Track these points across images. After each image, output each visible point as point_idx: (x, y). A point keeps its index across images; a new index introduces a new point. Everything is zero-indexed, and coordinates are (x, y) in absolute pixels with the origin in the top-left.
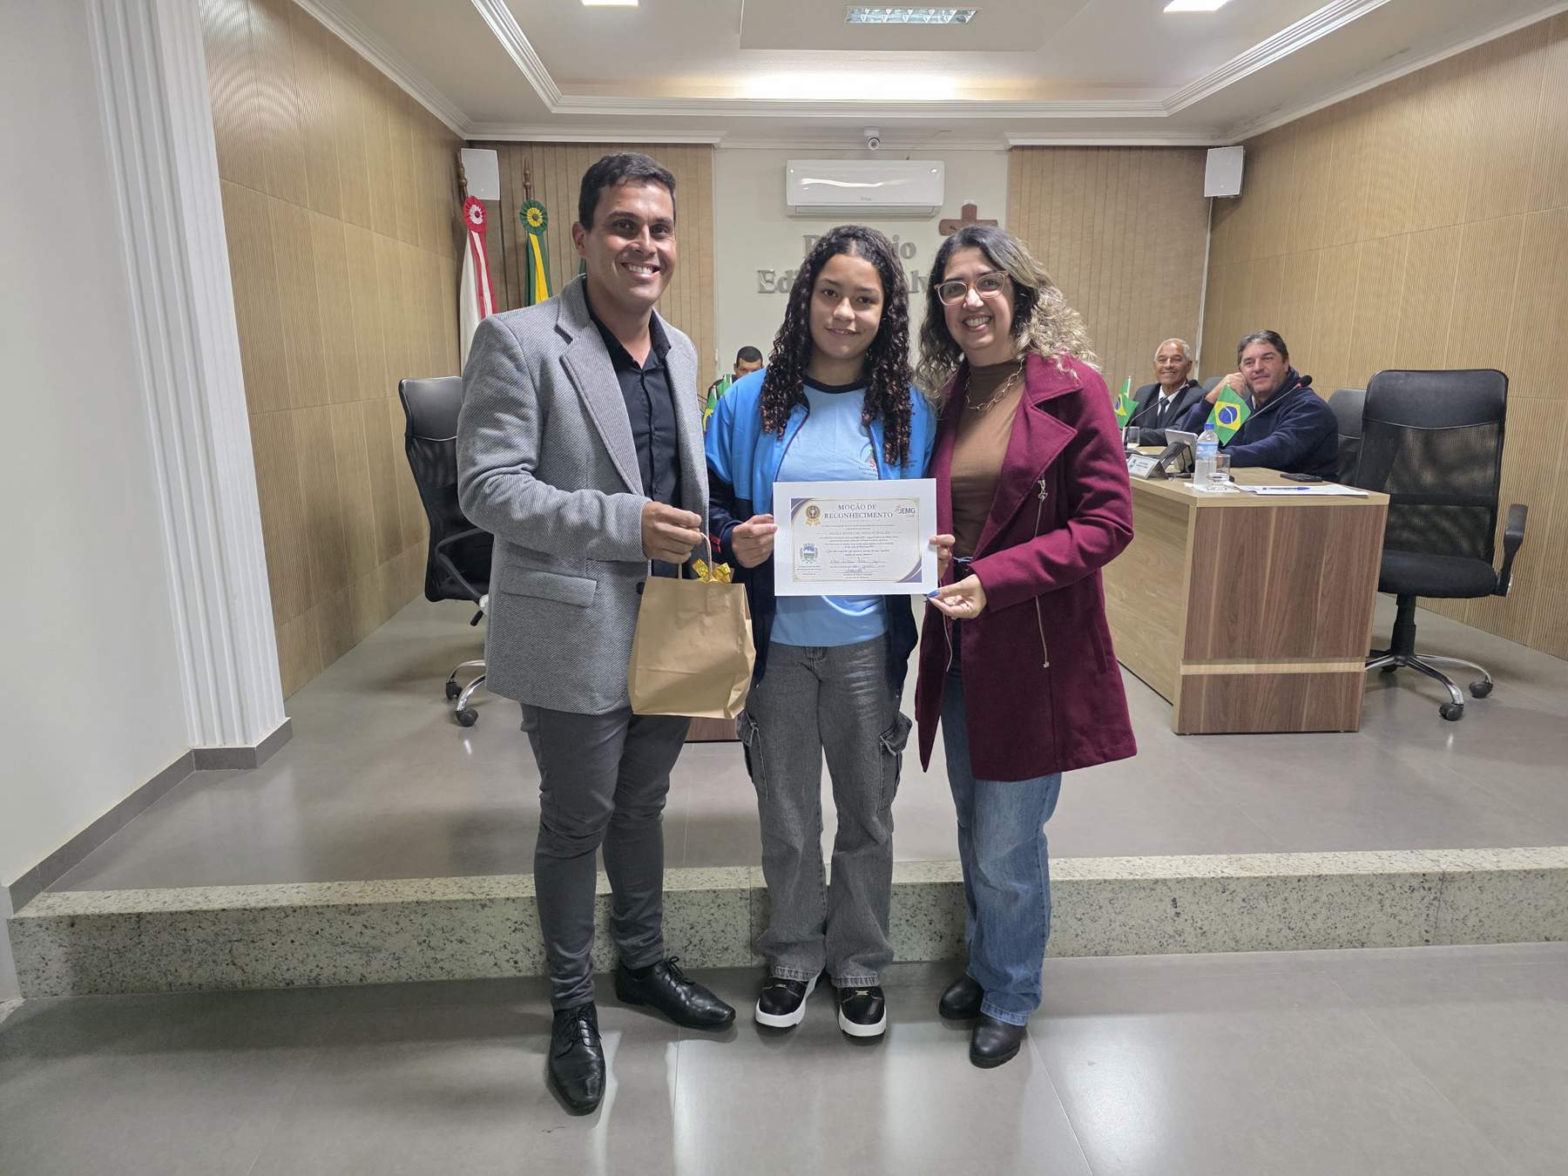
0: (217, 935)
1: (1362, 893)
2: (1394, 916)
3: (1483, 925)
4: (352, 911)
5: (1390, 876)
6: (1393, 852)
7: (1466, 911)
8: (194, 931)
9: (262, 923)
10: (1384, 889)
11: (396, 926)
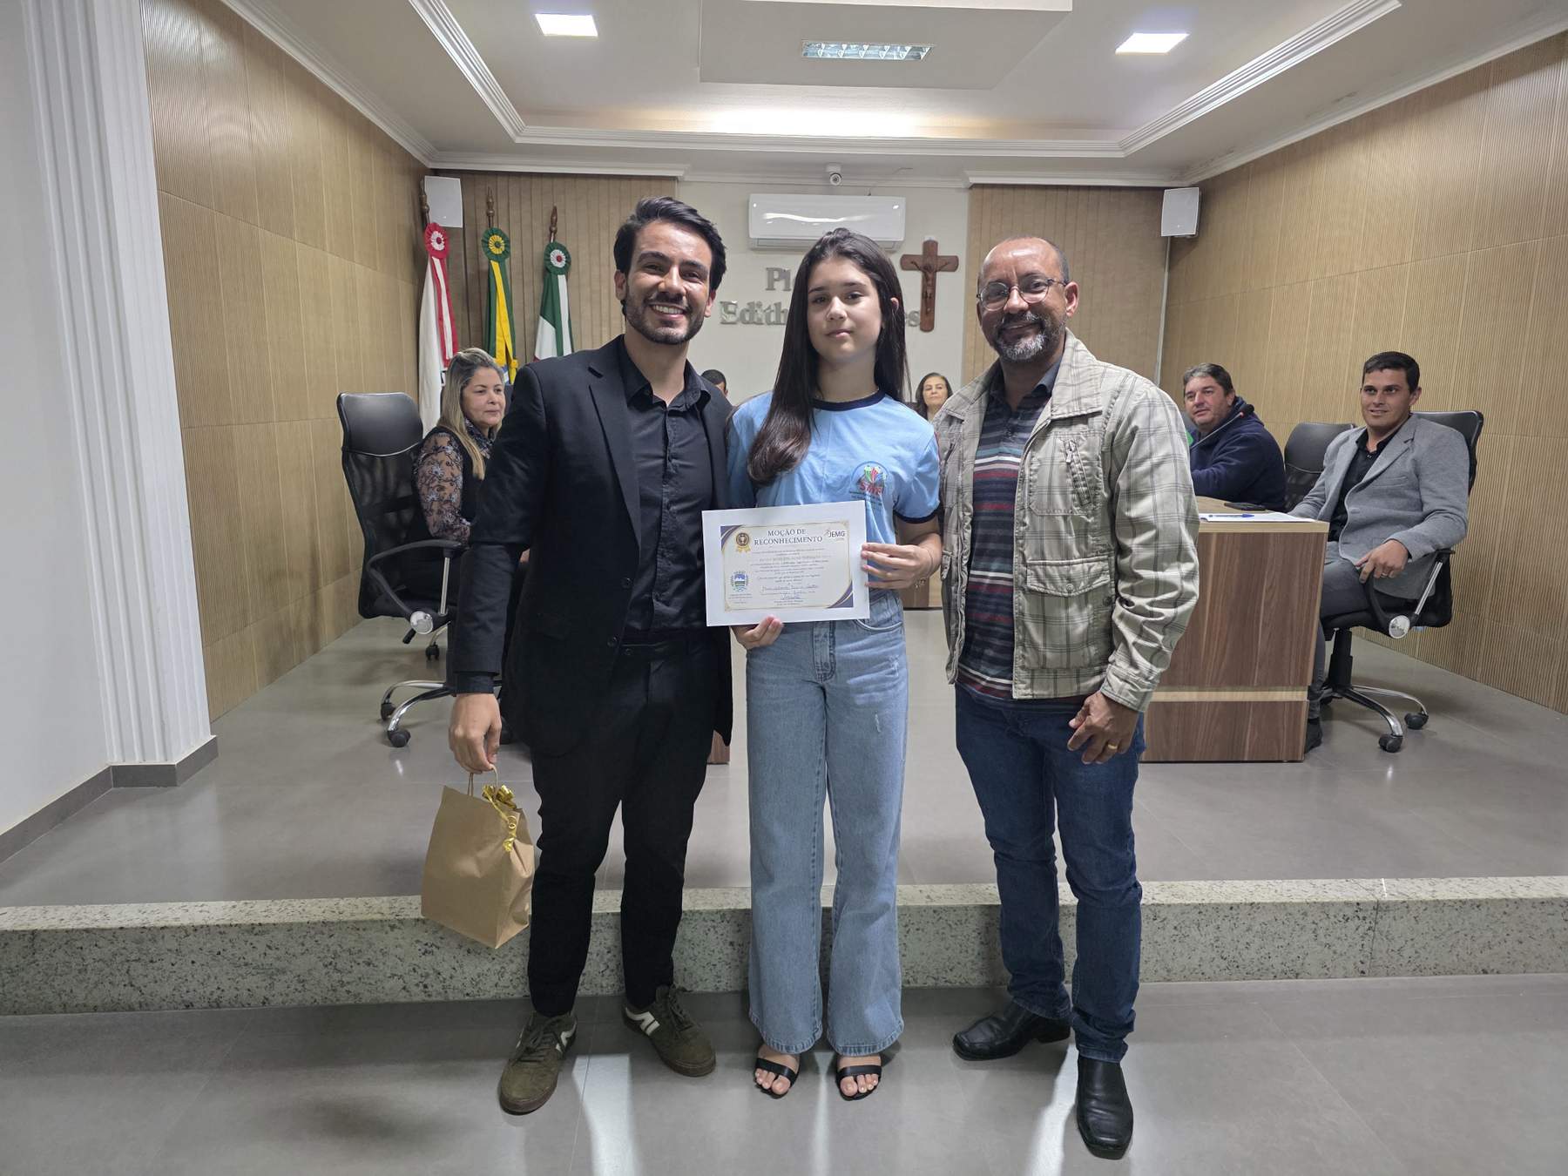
0: (115, 955)
1: (1296, 922)
2: (1329, 946)
3: (1419, 957)
4: (256, 930)
5: (1323, 904)
6: (1327, 881)
7: (1401, 942)
8: (90, 950)
9: (161, 943)
10: (1319, 919)
11: (301, 947)
